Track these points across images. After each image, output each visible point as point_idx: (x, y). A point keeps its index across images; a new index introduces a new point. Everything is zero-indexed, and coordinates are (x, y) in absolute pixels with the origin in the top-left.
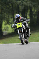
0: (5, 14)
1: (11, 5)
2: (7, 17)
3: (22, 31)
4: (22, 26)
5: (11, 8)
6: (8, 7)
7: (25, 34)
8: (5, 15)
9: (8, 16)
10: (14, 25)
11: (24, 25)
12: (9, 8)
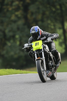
0: (49, 22)
1: (58, 7)
2: (52, 27)
3: (42, 57)
4: (42, 48)
5: (59, 11)
6: (54, 9)
7: (49, 62)
8: (49, 24)
9: (54, 26)
10: (27, 44)
11: (46, 46)
12: (55, 12)
